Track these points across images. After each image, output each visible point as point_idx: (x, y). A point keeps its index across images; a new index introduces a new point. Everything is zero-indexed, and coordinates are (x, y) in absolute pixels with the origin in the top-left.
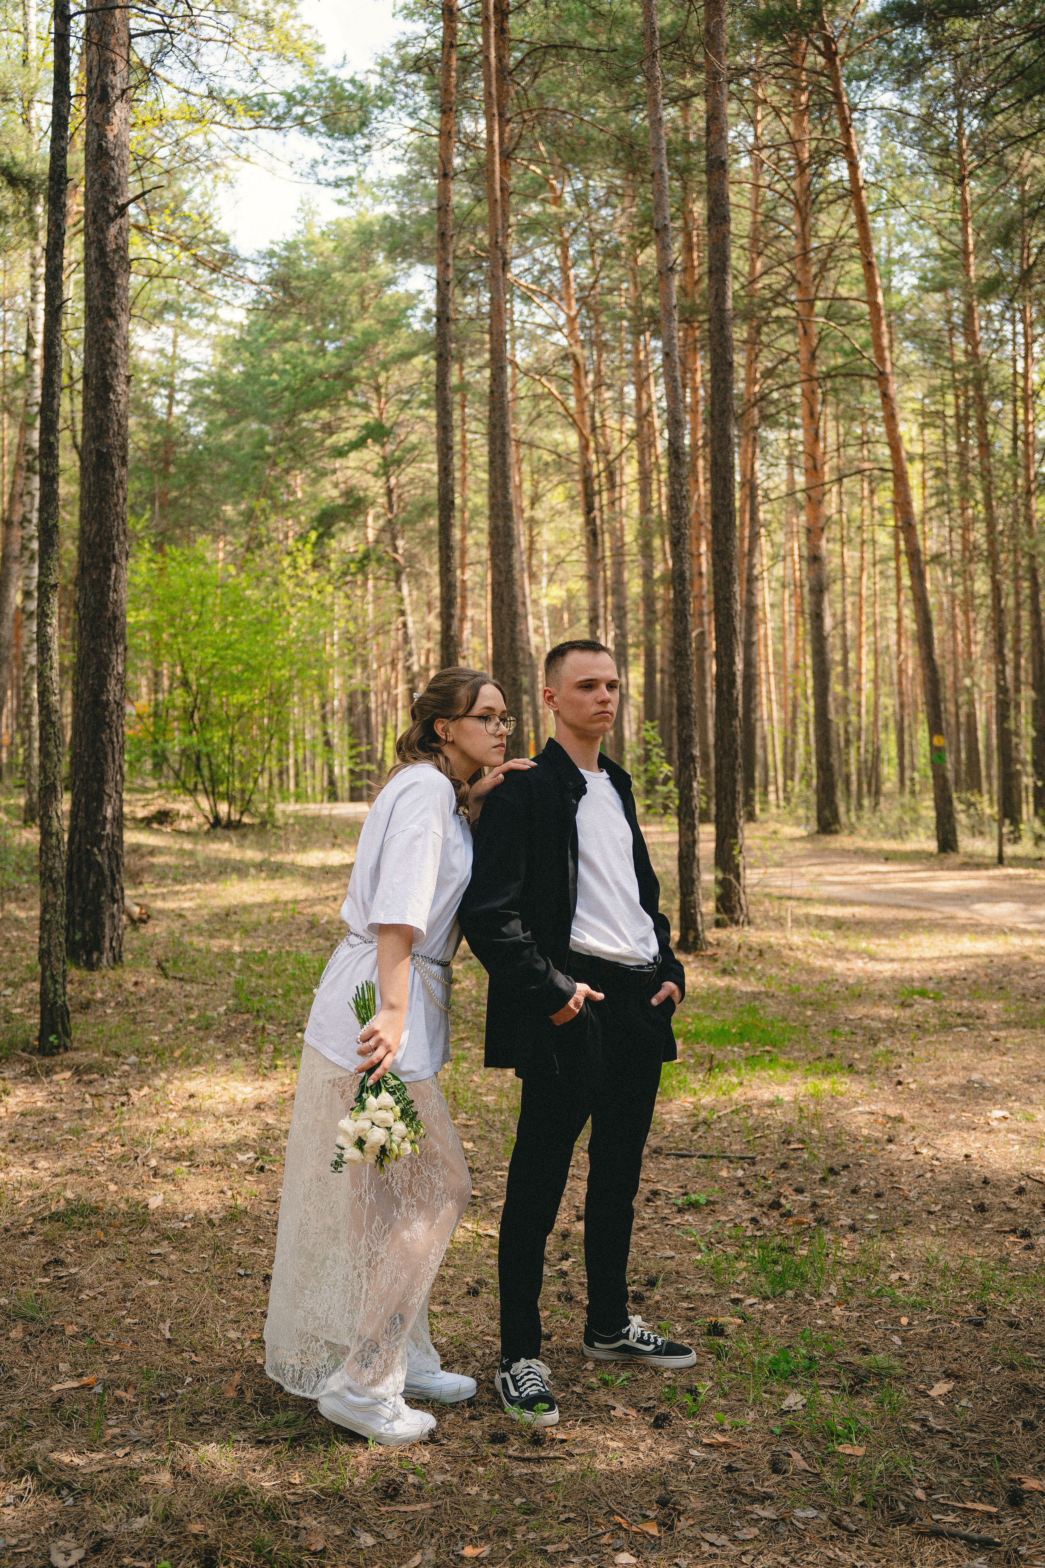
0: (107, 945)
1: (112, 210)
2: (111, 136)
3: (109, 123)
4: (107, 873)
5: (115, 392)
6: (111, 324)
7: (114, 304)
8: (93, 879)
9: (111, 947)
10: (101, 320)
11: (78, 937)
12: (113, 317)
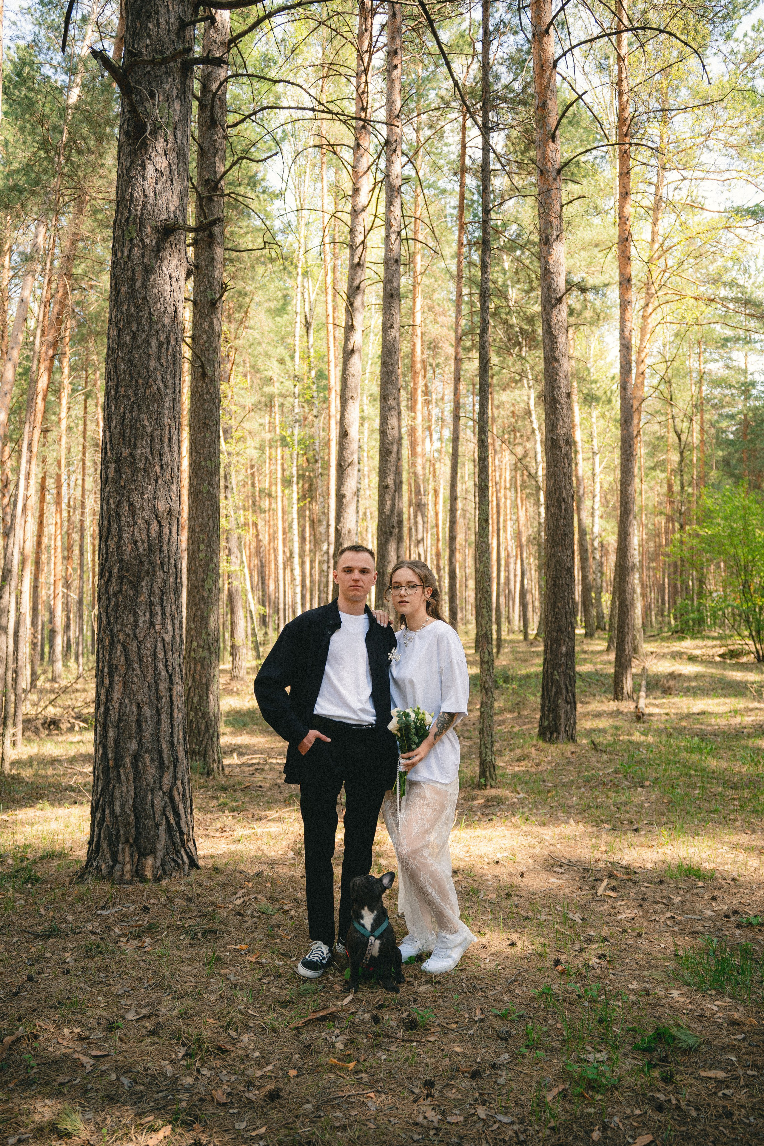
0: (563, 729)
1: (553, 302)
2: (551, 262)
3: (550, 255)
4: (563, 686)
5: (560, 403)
6: (556, 365)
7: (557, 353)
8: (554, 690)
9: (565, 730)
10: (551, 363)
11: (546, 723)
12: (557, 361)
